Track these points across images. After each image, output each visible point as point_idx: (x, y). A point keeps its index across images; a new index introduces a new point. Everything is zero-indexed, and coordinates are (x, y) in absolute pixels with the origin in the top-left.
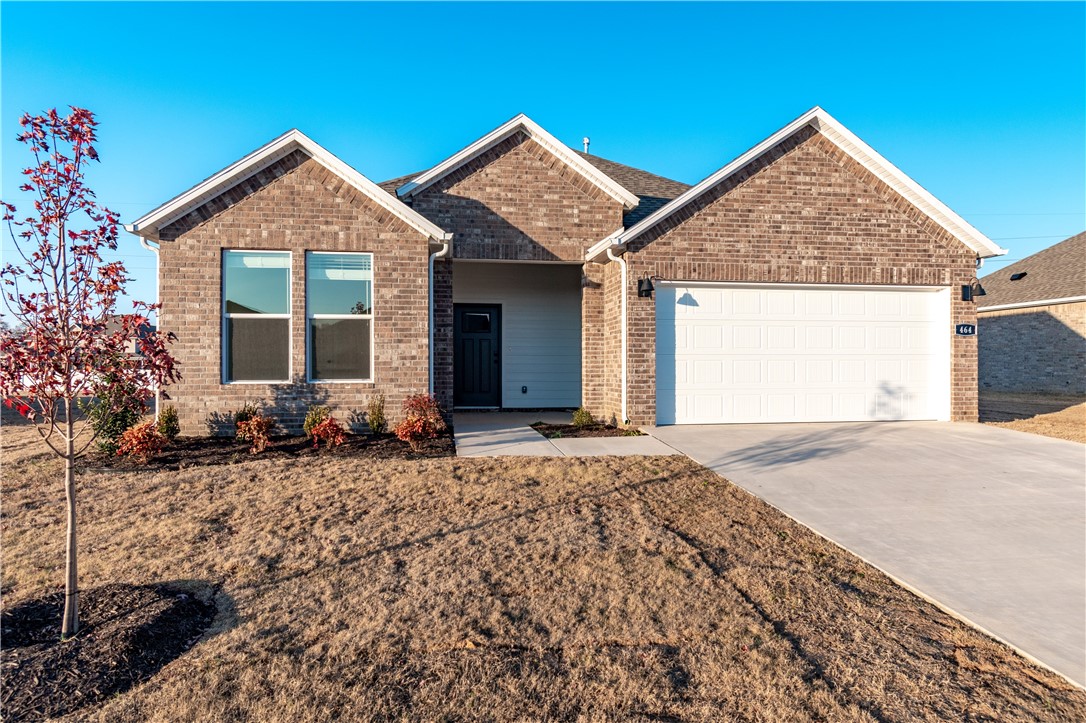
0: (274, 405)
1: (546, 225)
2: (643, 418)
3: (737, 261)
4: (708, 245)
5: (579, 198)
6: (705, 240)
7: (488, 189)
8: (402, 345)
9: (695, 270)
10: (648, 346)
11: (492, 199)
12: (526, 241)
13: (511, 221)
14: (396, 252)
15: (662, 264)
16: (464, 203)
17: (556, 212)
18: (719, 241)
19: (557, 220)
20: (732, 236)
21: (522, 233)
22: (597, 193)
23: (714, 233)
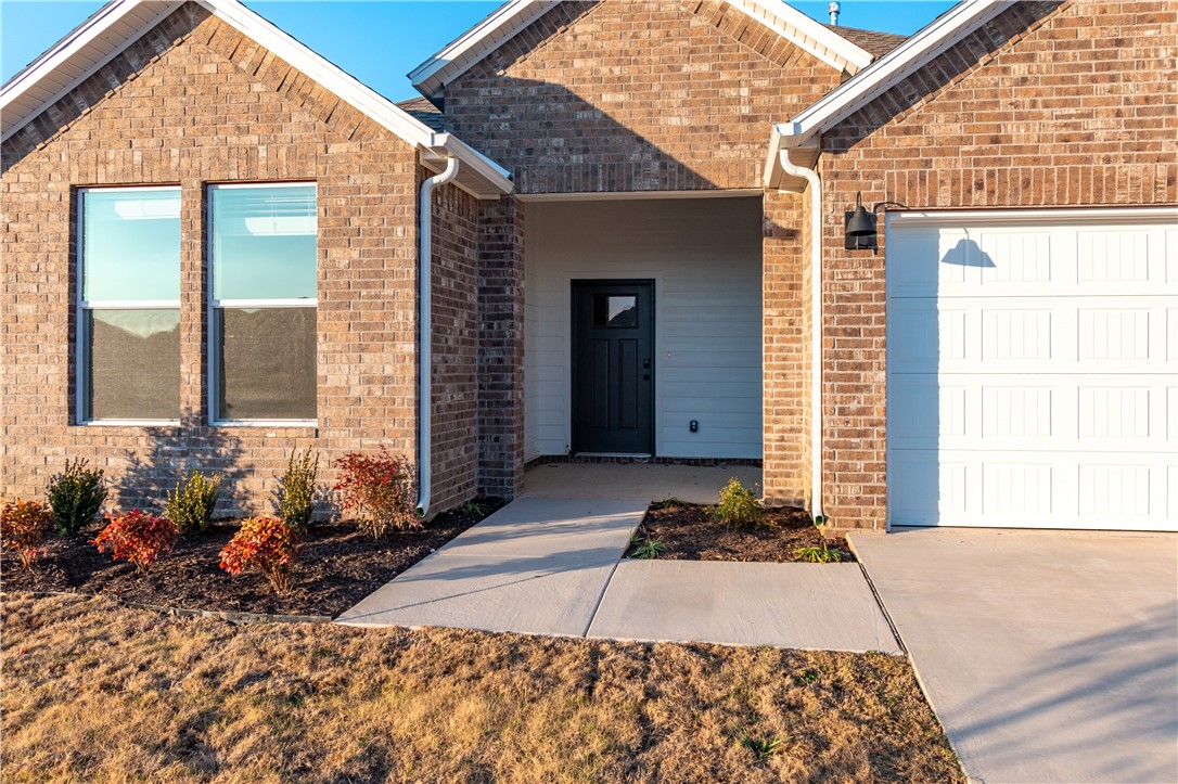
0: (151, 464)
1: (686, 122)
2: (853, 513)
3: (1088, 160)
4: (1012, 129)
5: (752, 66)
6: (1006, 117)
7: (578, 63)
8: (366, 356)
9: (980, 186)
10: (869, 355)
11: (584, 80)
12: (648, 156)
13: (621, 117)
14: (357, 179)
15: (901, 176)
16: (533, 91)
17: (706, 95)
18: (1040, 116)
19: (708, 111)
20: (1074, 103)
21: (640, 140)
22: (788, 52)
23: (1027, 100)
